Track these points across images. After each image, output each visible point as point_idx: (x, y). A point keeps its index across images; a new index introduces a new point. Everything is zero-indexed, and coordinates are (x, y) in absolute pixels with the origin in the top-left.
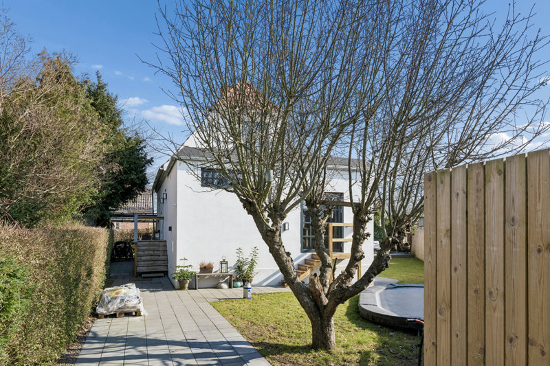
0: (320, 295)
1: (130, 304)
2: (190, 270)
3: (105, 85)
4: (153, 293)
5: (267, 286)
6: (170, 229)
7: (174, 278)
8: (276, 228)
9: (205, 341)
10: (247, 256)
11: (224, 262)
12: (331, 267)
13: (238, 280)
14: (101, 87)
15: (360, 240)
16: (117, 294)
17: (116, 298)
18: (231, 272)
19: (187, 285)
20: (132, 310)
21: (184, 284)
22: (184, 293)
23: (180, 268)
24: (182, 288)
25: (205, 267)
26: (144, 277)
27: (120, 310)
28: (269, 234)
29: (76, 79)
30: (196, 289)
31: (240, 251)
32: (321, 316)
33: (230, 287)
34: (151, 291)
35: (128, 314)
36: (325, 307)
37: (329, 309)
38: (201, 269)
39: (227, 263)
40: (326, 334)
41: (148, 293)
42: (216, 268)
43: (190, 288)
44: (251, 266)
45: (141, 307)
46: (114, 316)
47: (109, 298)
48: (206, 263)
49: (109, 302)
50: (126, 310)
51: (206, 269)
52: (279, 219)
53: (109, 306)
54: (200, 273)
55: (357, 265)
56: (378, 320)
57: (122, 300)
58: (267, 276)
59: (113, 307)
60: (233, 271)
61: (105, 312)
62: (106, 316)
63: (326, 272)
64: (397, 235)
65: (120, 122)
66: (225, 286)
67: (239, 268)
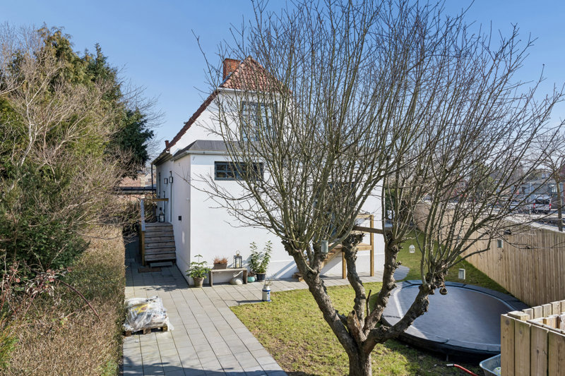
0: (359, 332)
1: (156, 320)
2: (205, 266)
3: (104, 58)
4: (168, 292)
5: (281, 279)
6: (180, 218)
7: (189, 275)
8: (318, 270)
9: (242, 371)
10: (261, 249)
11: (238, 257)
12: (365, 298)
13: (252, 275)
14: (100, 61)
15: (392, 269)
16: (142, 309)
17: (142, 314)
18: (245, 267)
19: (202, 282)
20: (159, 325)
21: (199, 282)
22: (200, 291)
23: (194, 265)
24: (196, 285)
25: (219, 263)
26: (152, 267)
27: (147, 327)
28: (310, 275)
29: (76, 55)
30: (211, 286)
31: (254, 246)
32: (359, 351)
33: (244, 283)
34: (167, 289)
35: (155, 330)
36: (364, 343)
37: (367, 347)
38: (215, 264)
39: (241, 257)
40: (364, 370)
41: (162, 291)
42: (230, 262)
43: (205, 285)
44: (266, 261)
45: (167, 322)
46: (141, 332)
47: (136, 314)
48: (220, 259)
49: (136, 318)
50: (153, 326)
51: (220, 264)
52: (319, 261)
53: (136, 322)
54: (214, 268)
55: (389, 295)
56: (405, 340)
57: (149, 316)
58: (280, 269)
59: (140, 324)
60: (247, 265)
61: (132, 329)
62: (133, 333)
63: (360, 304)
64: (435, 280)
65: (120, 96)
66: (239, 281)
67: (252, 261)
